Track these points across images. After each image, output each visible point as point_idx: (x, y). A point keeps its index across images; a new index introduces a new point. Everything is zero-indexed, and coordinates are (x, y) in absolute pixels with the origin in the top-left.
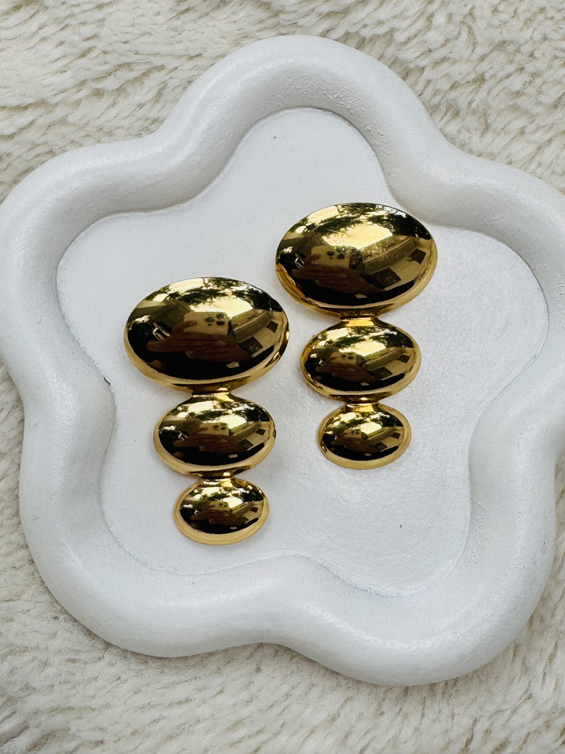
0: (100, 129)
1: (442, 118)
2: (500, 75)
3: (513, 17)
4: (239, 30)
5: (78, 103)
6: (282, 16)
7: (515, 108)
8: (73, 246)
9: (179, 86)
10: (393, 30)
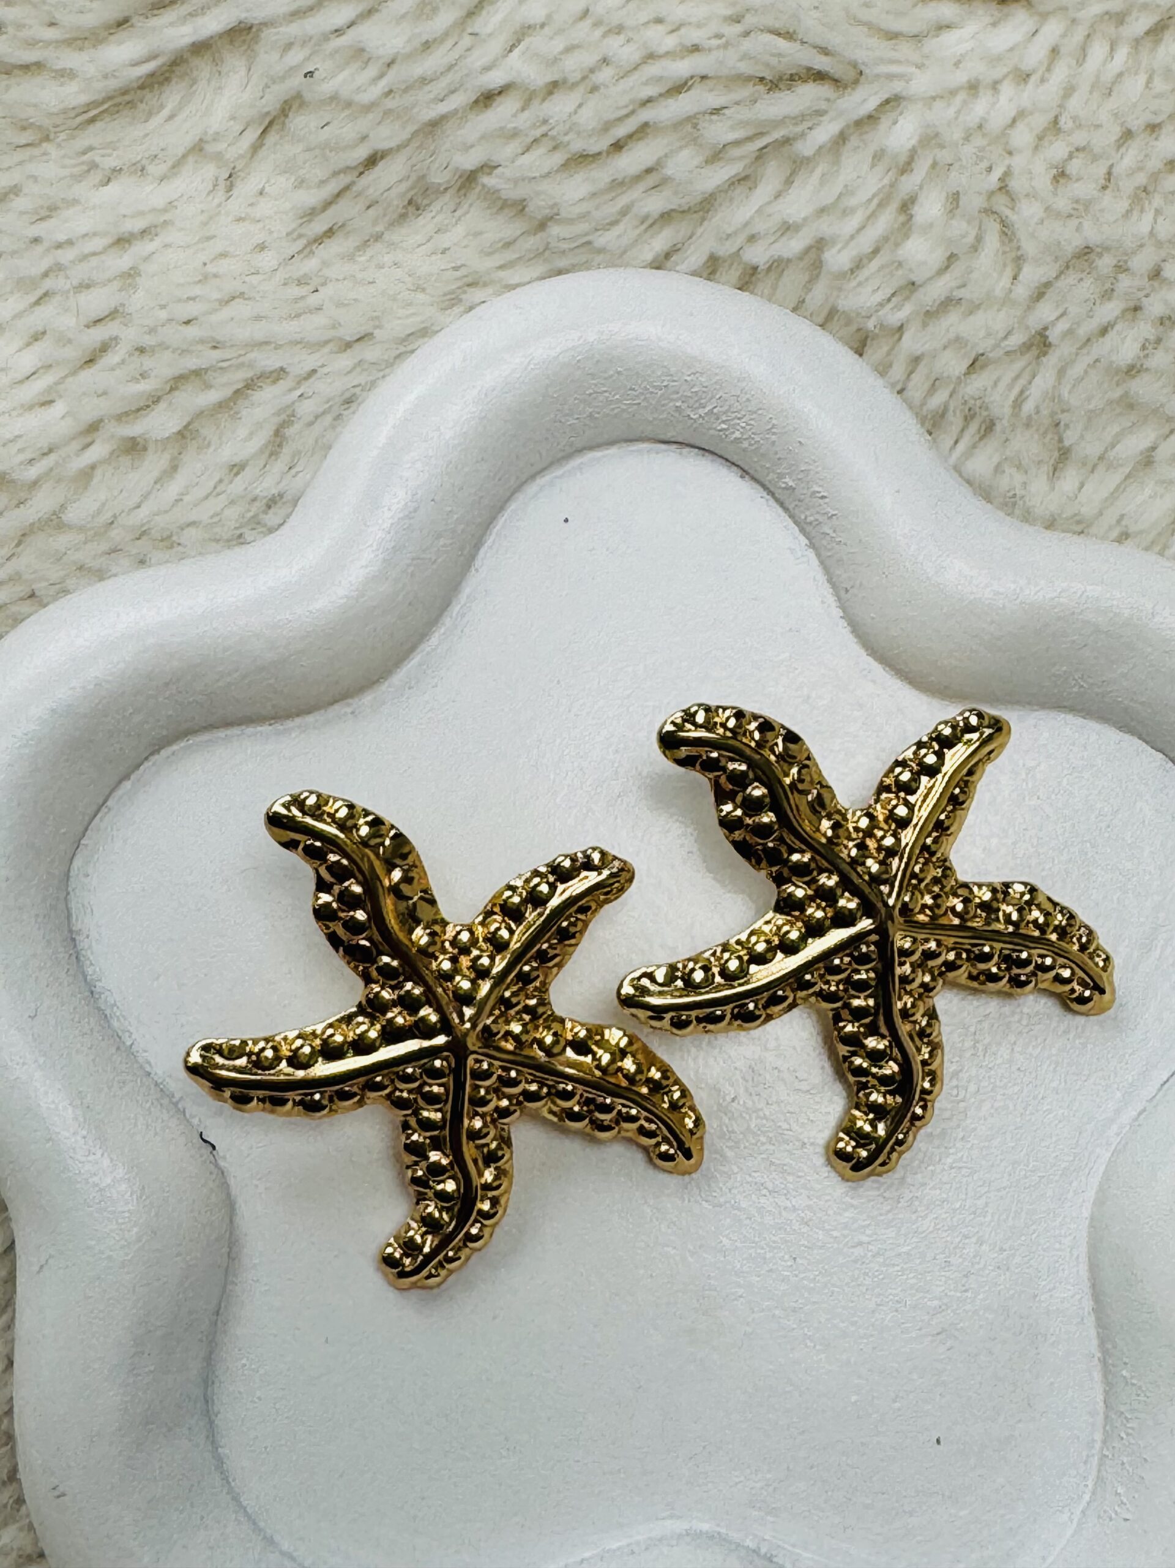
0: (144, 533)
1: (956, 442)
2: (1083, 331)
3: (1104, 188)
4: (456, 269)
5: (87, 475)
6: (555, 230)
7: (1128, 404)
8: (101, 820)
9: (324, 413)
10: (820, 245)
